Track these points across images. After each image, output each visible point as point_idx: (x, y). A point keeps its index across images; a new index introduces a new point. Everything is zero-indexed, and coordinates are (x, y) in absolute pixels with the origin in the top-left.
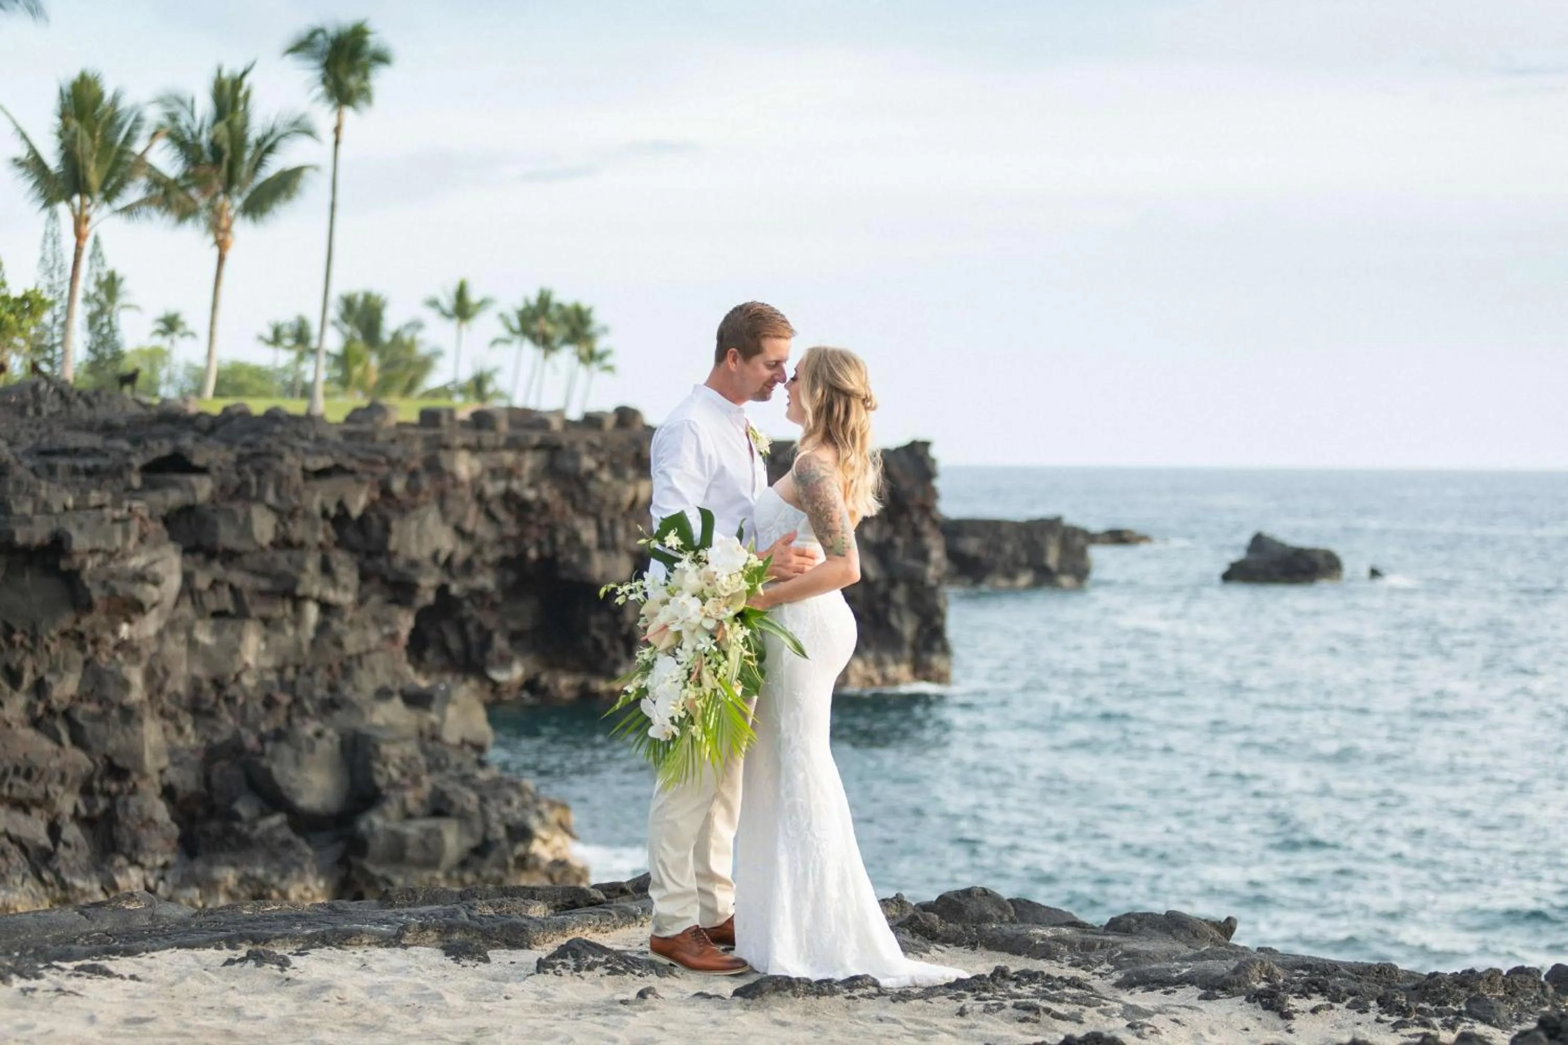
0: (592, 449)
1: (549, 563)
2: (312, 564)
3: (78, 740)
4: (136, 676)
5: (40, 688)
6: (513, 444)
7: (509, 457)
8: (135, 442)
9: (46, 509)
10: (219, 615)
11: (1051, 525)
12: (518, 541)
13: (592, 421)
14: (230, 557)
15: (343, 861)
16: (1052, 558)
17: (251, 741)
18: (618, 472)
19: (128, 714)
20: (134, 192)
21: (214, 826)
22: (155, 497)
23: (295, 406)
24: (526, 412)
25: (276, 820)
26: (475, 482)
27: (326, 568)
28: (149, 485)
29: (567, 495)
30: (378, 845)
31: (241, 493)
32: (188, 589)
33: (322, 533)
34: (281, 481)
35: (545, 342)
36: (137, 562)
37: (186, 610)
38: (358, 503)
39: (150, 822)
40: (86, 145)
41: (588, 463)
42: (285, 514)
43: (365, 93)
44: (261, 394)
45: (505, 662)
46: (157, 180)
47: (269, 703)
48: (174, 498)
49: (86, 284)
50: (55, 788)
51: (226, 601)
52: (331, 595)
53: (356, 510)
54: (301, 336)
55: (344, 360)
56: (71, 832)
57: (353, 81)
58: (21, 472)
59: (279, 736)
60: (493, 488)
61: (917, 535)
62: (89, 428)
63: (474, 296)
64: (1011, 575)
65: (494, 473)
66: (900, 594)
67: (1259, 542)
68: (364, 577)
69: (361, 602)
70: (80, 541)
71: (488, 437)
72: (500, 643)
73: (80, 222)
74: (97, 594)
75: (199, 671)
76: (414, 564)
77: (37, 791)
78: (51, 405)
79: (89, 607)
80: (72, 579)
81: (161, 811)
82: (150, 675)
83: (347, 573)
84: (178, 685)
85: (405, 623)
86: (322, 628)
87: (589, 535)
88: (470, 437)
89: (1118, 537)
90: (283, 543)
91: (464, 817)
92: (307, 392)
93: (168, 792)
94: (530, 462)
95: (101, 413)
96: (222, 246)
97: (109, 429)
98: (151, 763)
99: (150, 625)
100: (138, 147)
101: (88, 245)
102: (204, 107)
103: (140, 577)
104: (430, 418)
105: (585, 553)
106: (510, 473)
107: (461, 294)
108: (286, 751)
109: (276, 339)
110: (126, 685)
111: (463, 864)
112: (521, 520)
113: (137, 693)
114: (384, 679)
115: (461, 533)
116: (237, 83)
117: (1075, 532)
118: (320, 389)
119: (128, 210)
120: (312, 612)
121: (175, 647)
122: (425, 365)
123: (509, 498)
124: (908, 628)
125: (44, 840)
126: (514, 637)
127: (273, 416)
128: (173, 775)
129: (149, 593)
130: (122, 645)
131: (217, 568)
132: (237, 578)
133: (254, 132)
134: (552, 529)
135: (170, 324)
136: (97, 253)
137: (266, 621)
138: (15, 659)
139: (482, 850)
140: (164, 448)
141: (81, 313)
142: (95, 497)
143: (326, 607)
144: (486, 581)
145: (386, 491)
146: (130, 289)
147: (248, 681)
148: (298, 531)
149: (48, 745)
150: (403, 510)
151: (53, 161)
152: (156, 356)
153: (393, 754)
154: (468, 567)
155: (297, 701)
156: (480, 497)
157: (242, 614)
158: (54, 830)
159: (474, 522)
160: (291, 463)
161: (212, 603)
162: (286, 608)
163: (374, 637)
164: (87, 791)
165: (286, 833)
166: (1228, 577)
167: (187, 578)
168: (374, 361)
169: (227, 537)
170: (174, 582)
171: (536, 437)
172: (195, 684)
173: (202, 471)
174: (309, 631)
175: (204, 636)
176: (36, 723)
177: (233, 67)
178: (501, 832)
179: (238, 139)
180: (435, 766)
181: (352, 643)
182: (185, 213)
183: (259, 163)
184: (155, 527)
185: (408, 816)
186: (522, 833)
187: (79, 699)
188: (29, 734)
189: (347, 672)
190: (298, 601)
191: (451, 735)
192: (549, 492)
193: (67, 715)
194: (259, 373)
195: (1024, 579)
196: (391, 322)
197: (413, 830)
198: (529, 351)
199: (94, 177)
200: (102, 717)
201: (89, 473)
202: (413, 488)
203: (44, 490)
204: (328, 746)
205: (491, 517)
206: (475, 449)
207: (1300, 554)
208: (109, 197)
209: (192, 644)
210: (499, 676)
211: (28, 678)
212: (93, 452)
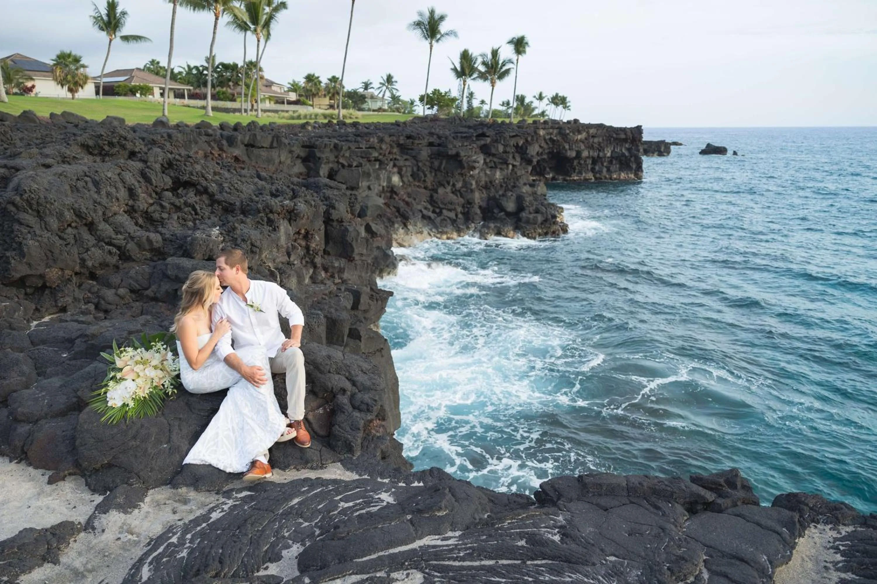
0: (569, 128)
1: (558, 153)
2: (511, 156)
3: (462, 196)
4: (474, 183)
5: (454, 185)
6: (552, 128)
7: (551, 130)
8: (475, 130)
9: (455, 147)
10: (491, 167)
11: (663, 142)
12: (552, 148)
13: (569, 122)
14: (494, 155)
15: (516, 222)
16: (662, 149)
17: (497, 197)
18: (574, 134)
19: (472, 191)
20: (475, 75)
21: (489, 214)
22: (478, 143)
23: (507, 121)
24: (555, 120)
25: (502, 214)
26: (544, 136)
27: (514, 157)
28: (477, 140)
29: (563, 139)
30: (524, 220)
31: (496, 141)
32: (485, 163)
33: (513, 150)
34: (505, 138)
35: (557, 104)
36: (474, 158)
37: (485, 166)
38: (521, 143)
39: (476, 214)
40: (465, 65)
41: (568, 131)
42: (505, 146)
43: (524, 52)
44: (500, 117)
45: (549, 173)
46: (480, 72)
47: (501, 186)
48: (483, 142)
49: (466, 94)
50: (457, 207)
51: (493, 165)
52: (515, 163)
53: (520, 144)
54: (508, 103)
55: (516, 109)
56: (460, 216)
57: (521, 49)
58: (450, 138)
59: (503, 195)
60: (547, 137)
61: (637, 146)
62: (465, 127)
63: (544, 95)
64: (653, 153)
65: (548, 134)
66: (633, 159)
67: (709, 145)
68: (522, 159)
69: (521, 164)
70: (462, 154)
71: (547, 126)
72: (548, 169)
73: (465, 81)
74: (466, 165)
75: (487, 179)
76: (532, 156)
77: (453, 207)
78: (458, 122)
79: (464, 168)
80: (461, 162)
81: (478, 211)
82: (476, 182)
83: (518, 159)
84: (483, 183)
85: (530, 168)
86: (513, 170)
87: (567, 147)
88: (543, 126)
89: (675, 144)
90: (505, 152)
91: (542, 213)
92: (509, 116)
93: (480, 207)
94: (555, 131)
95: (468, 124)
96: (493, 86)
97: (469, 127)
98: (476, 201)
99: (477, 171)
100: (476, 66)
101: (466, 87)
102: (490, 56)
103: (475, 162)
104: (535, 122)
105: (566, 151)
106: (551, 134)
107: (541, 94)
108: (505, 199)
109: (503, 105)
110: (472, 184)
111: (542, 224)
112: (553, 144)
113: (474, 186)
114: (525, 181)
115: (541, 147)
116: (497, 51)
117: (668, 143)
118: (512, 115)
119: (474, 79)
120: (511, 167)
121: (482, 174)
122: (533, 109)
123: (551, 139)
124: (634, 166)
125: (454, 218)
126: (550, 168)
127: (503, 123)
128: (481, 204)
129: (477, 165)
130: (471, 176)
131: (491, 158)
132: (495, 160)
133: (500, 62)
134: (559, 146)
135: (483, 102)
136: (469, 88)
137: (501, 169)
138: (448, 179)
139: (546, 220)
140: (480, 131)
141: (465, 100)
142: (465, 144)
143: (514, 166)
144: (545, 157)
145: (527, 141)
146: (476, 95)
147: (497, 182)
148: (508, 149)
149: (455, 197)
150: (530, 144)
151: (459, 69)
152: (480, 108)
153: (528, 199)
154: (542, 153)
155: (507, 186)
156: (545, 139)
157: (496, 167)
158: (456, 215)
159: (543, 144)
160: (507, 135)
161: (490, 165)
162: (505, 166)
163: (523, 172)
164: (463, 207)
165: (504, 217)
166: (700, 153)
167: (485, 160)
168: (522, 109)
169: (493, 151)
170: (482, 162)
171: (557, 126)
172: (486, 183)
173: (488, 136)
174: (510, 171)
175: (488, 172)
176: (453, 193)
177: (496, 47)
178: (550, 217)
179: (497, 63)
180: (536, 200)
181: (519, 173)
182: (486, 79)
183: (501, 68)
184: (478, 150)
185: (530, 213)
186: (554, 217)
187: (462, 187)
188: (451, 195)
189: (518, 180)
190: (508, 164)
191: (539, 193)
192: (559, 138)
193: (459, 191)
194: (500, 111)
195: (656, 153)
196: (527, 101)
197: (531, 216)
198: (553, 106)
199: (467, 72)
200: (466, 191)
201: (465, 137)
202: (532, 140)
203: (455, 142)
204: (514, 198)
205: (547, 143)
206: (544, 129)
207: (718, 148)
208: (470, 76)
209: (486, 174)
210: (547, 176)
211: (451, 183)
212: (465, 133)
